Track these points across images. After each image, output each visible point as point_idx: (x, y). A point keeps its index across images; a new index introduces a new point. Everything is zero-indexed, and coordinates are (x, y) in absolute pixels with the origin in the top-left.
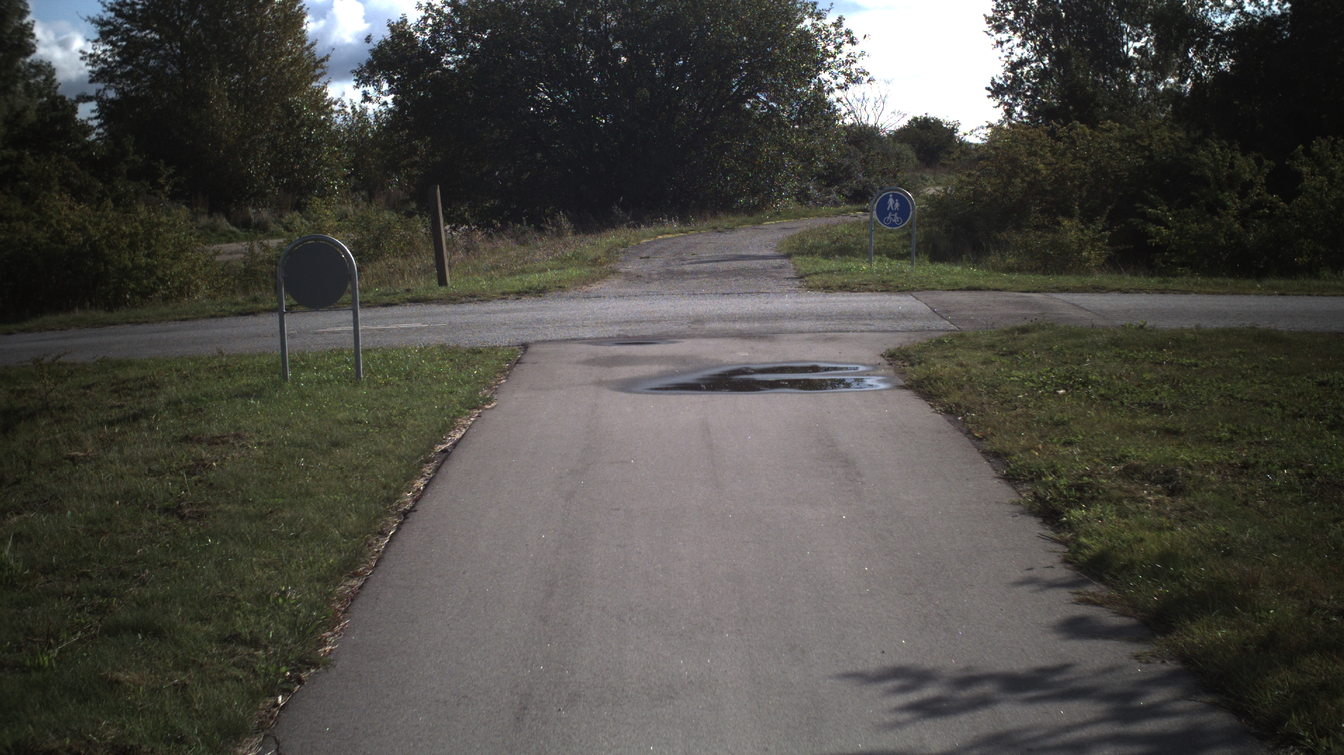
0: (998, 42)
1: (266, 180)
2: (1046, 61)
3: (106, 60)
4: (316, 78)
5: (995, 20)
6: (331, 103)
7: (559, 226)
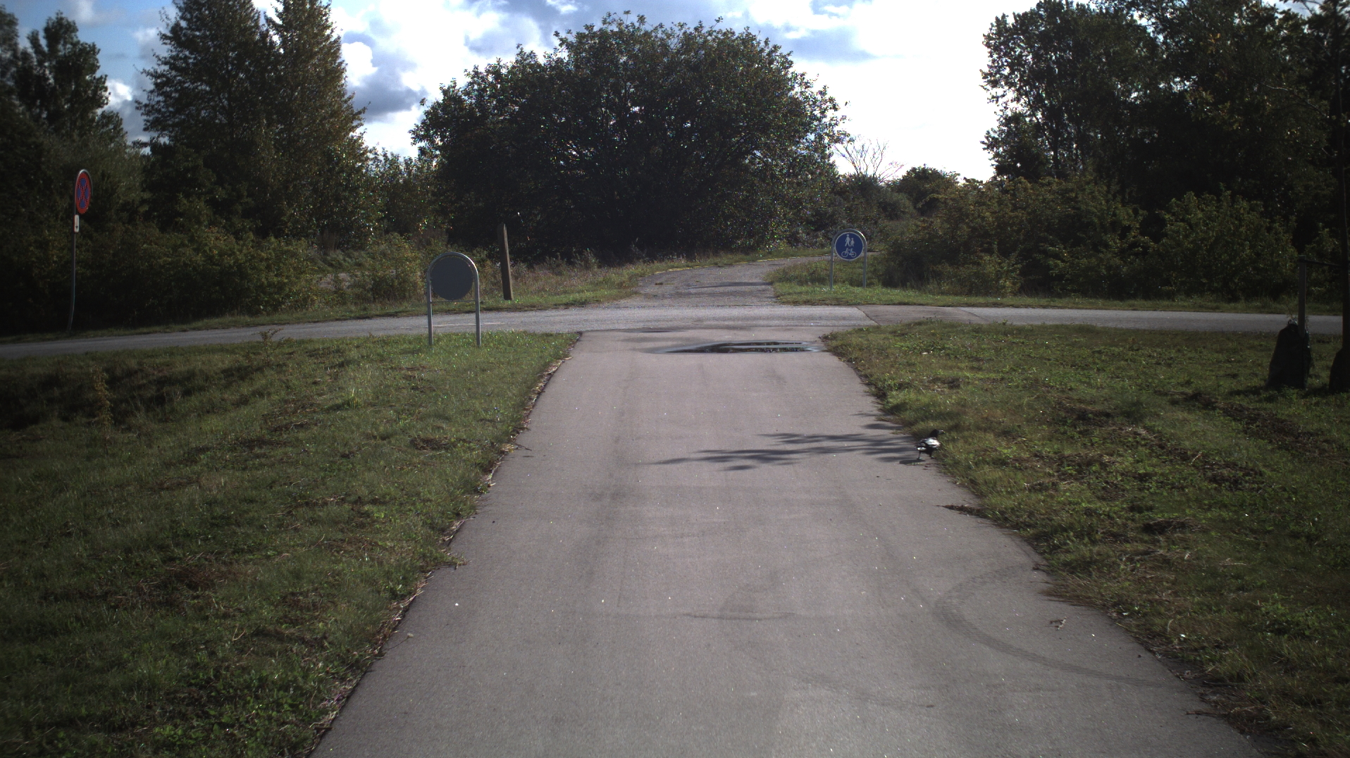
0: (993, 97)
1: (308, 222)
2: (1039, 115)
3: (160, 110)
4: (353, 129)
5: (991, 74)
6: (366, 151)
7: (587, 261)
